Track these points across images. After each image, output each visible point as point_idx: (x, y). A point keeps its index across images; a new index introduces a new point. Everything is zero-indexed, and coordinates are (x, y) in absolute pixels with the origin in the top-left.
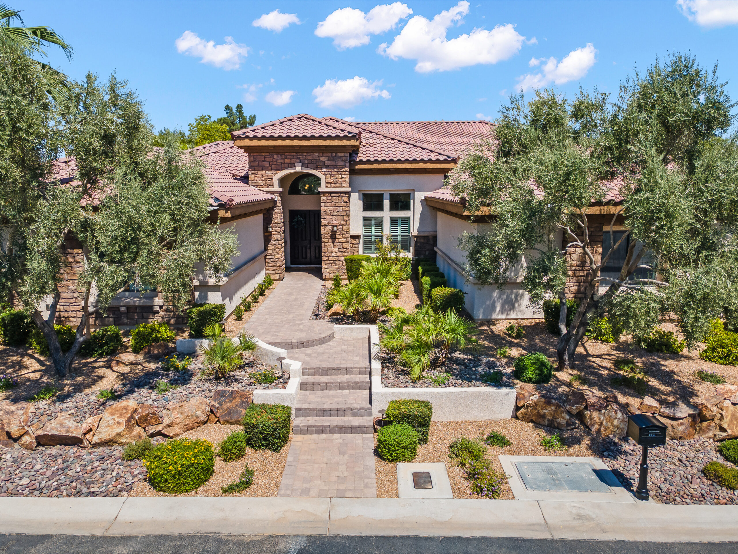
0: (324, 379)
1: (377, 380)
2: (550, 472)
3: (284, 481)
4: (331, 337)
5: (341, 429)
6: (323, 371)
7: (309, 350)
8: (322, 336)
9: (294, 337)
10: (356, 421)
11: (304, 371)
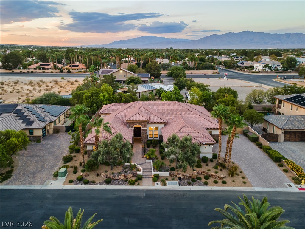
0: (145, 170)
1: (152, 171)
2: (172, 183)
3: (143, 184)
4: (146, 162)
5: (148, 178)
6: (145, 169)
7: (143, 165)
8: (144, 162)
9: (140, 163)
10: (150, 176)
11: (143, 169)
